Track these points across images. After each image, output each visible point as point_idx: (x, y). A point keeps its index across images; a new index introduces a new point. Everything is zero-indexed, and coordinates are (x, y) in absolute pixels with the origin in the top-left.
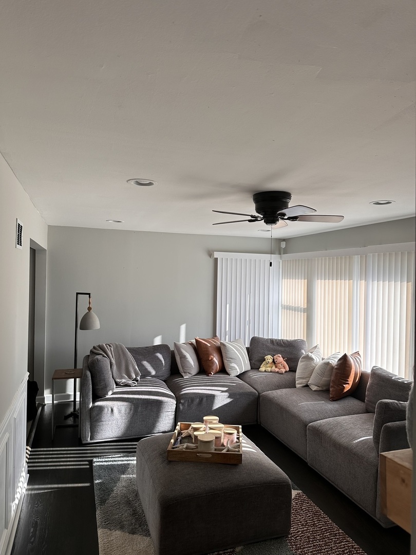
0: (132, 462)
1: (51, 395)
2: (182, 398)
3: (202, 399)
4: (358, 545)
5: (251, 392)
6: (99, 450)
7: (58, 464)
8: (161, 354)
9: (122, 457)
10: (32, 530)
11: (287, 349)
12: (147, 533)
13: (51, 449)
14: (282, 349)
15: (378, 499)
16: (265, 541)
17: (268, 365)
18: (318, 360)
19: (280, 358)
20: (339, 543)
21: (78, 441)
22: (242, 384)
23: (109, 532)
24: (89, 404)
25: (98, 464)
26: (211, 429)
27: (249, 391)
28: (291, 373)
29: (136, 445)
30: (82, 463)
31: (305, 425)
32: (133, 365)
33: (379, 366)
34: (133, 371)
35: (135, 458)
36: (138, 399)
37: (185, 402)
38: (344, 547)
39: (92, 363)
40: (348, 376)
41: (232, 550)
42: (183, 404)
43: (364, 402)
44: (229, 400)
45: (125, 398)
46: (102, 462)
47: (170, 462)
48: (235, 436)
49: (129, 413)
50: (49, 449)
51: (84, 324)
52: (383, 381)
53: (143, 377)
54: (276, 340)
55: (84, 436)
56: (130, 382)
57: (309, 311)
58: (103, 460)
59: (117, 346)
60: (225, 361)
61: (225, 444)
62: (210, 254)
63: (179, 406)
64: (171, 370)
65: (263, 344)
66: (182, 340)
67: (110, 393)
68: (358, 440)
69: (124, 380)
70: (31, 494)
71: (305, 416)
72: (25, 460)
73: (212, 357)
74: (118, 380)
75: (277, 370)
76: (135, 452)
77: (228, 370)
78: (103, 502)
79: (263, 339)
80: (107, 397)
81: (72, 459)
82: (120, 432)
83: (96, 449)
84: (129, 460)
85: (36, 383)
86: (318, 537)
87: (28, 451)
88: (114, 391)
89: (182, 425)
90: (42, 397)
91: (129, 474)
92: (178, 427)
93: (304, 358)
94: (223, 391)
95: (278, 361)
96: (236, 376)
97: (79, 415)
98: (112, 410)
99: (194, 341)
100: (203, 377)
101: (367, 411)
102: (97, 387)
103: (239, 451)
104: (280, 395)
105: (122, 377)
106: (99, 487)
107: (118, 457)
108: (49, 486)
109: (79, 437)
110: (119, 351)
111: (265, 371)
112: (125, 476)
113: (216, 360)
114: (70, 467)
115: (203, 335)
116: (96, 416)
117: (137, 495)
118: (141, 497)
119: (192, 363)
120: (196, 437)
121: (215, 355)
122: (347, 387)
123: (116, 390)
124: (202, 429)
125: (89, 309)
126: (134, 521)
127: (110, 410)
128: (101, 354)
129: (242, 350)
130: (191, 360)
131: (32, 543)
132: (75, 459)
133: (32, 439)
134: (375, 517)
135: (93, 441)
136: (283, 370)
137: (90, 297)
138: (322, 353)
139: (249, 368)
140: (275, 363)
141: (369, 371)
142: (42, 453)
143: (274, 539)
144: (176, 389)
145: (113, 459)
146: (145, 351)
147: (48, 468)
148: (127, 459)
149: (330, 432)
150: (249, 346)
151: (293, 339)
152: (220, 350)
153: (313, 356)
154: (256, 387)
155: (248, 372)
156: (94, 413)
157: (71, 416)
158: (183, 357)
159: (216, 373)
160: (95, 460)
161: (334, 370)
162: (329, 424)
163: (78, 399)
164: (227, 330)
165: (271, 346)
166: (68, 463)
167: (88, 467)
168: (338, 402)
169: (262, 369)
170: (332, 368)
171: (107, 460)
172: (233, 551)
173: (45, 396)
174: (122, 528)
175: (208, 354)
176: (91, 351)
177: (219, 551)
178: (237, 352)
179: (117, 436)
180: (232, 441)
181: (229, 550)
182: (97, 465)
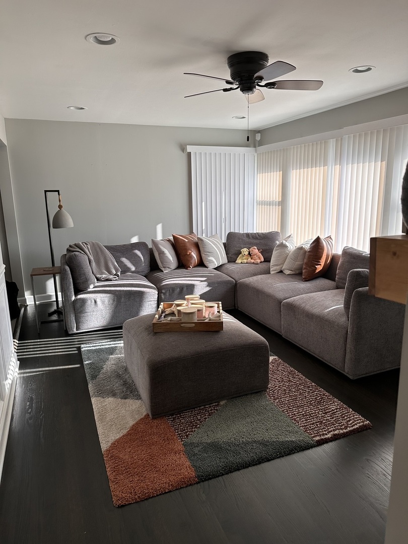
0: (119, 345)
1: (33, 296)
2: (164, 289)
3: (183, 288)
4: (328, 393)
5: (229, 281)
6: (86, 338)
7: (47, 351)
8: (139, 251)
9: (109, 342)
10: (28, 404)
11: (262, 241)
12: (138, 397)
13: (38, 340)
14: (257, 241)
15: (347, 356)
16: (247, 395)
17: (245, 257)
18: (292, 248)
19: (255, 250)
20: (312, 393)
21: (65, 332)
22: (220, 274)
23: (102, 400)
24: (71, 297)
25: (86, 349)
26: (192, 304)
27: (226, 279)
28: (266, 263)
29: (122, 332)
30: (70, 349)
31: (280, 302)
32: (112, 261)
33: (350, 246)
34: (112, 267)
35: (122, 342)
36: (120, 291)
37: (166, 292)
38: (317, 395)
39: (70, 258)
40: (320, 258)
41: (216, 404)
42: (164, 294)
43: (334, 280)
44: (208, 289)
45: (108, 290)
46: (90, 347)
47: (156, 333)
48: (216, 309)
49: (112, 304)
50: (36, 341)
51: (57, 222)
52: (354, 258)
53: (123, 272)
54: (252, 234)
55: (70, 327)
56: (111, 277)
57: (283, 203)
58: (91, 345)
59: (93, 244)
60: (203, 255)
61: (207, 317)
62: (183, 148)
63: (161, 296)
64: (150, 266)
65: (239, 239)
66: (159, 237)
67: (92, 286)
68: (330, 309)
69: (104, 276)
70: (23, 377)
71: (280, 295)
72: (13, 350)
73: (190, 251)
74: (98, 276)
75: (252, 261)
76: (122, 337)
77: (206, 263)
78: (94, 377)
79: (239, 233)
80: (89, 290)
81: (60, 347)
82: (105, 321)
83: (84, 338)
84: (116, 344)
85: (14, 284)
86: (294, 390)
87: (15, 343)
88: (96, 285)
89: (165, 305)
90: (23, 298)
91: (116, 354)
92: (161, 306)
93: (279, 246)
94: (202, 281)
95: (254, 253)
96: (214, 269)
97: (63, 311)
98: (95, 302)
99: (171, 238)
100: (182, 271)
101: (337, 288)
102: (78, 281)
103: (220, 320)
104: (256, 281)
105: (102, 273)
106: (89, 366)
107: (105, 342)
108: (41, 369)
109: (65, 329)
110: (96, 249)
111: (241, 263)
112: (113, 356)
113: (194, 255)
114: (59, 353)
115: (181, 231)
116: (79, 308)
117: (126, 369)
118: (130, 370)
119: (171, 259)
120: (179, 311)
121: (192, 250)
122: (319, 268)
123: (97, 284)
124: (184, 305)
125: (60, 207)
126: (125, 389)
127: (93, 301)
128: (78, 252)
129: (220, 244)
130: (170, 255)
131: (30, 413)
132: (63, 347)
133: (18, 334)
134: (344, 371)
135: (79, 332)
136: (259, 261)
137: (59, 194)
138: (295, 241)
139: (226, 261)
140: (250, 255)
141: (340, 252)
142: (30, 344)
143: (253, 393)
144: (157, 282)
145: (100, 344)
146: (123, 248)
147: (38, 355)
148: (114, 343)
149: (303, 305)
150: (225, 242)
151: (268, 232)
152: (197, 246)
153: (287, 244)
154: (233, 277)
155: (225, 265)
156: (78, 305)
157: (55, 314)
158: (161, 253)
159: (195, 267)
160: (82, 346)
161: (307, 253)
162: (302, 299)
163: (60, 299)
164: (204, 228)
165: (247, 240)
166: (57, 351)
167: (77, 352)
168: (311, 282)
169: (239, 261)
170: (305, 252)
171: (94, 345)
172: (218, 405)
173: (26, 297)
174: (114, 395)
175: (186, 250)
176: (68, 250)
177: (205, 405)
178: (214, 246)
179: (102, 325)
180: (213, 314)
181: (214, 404)
182: (84, 350)
